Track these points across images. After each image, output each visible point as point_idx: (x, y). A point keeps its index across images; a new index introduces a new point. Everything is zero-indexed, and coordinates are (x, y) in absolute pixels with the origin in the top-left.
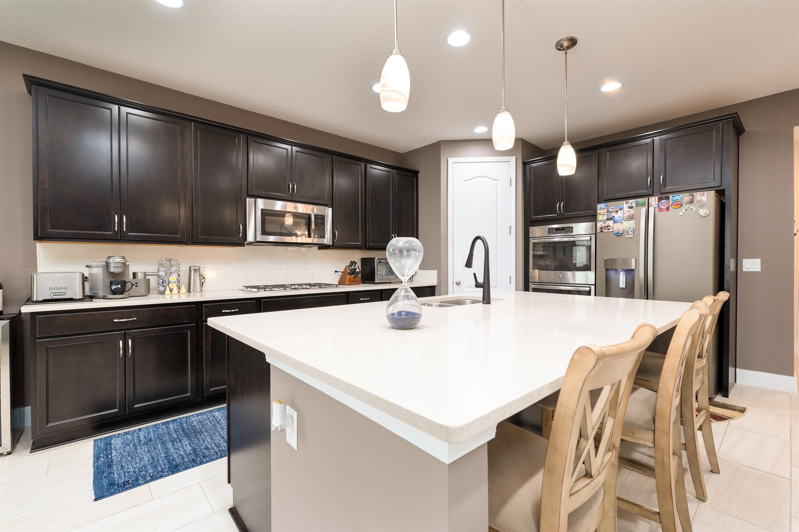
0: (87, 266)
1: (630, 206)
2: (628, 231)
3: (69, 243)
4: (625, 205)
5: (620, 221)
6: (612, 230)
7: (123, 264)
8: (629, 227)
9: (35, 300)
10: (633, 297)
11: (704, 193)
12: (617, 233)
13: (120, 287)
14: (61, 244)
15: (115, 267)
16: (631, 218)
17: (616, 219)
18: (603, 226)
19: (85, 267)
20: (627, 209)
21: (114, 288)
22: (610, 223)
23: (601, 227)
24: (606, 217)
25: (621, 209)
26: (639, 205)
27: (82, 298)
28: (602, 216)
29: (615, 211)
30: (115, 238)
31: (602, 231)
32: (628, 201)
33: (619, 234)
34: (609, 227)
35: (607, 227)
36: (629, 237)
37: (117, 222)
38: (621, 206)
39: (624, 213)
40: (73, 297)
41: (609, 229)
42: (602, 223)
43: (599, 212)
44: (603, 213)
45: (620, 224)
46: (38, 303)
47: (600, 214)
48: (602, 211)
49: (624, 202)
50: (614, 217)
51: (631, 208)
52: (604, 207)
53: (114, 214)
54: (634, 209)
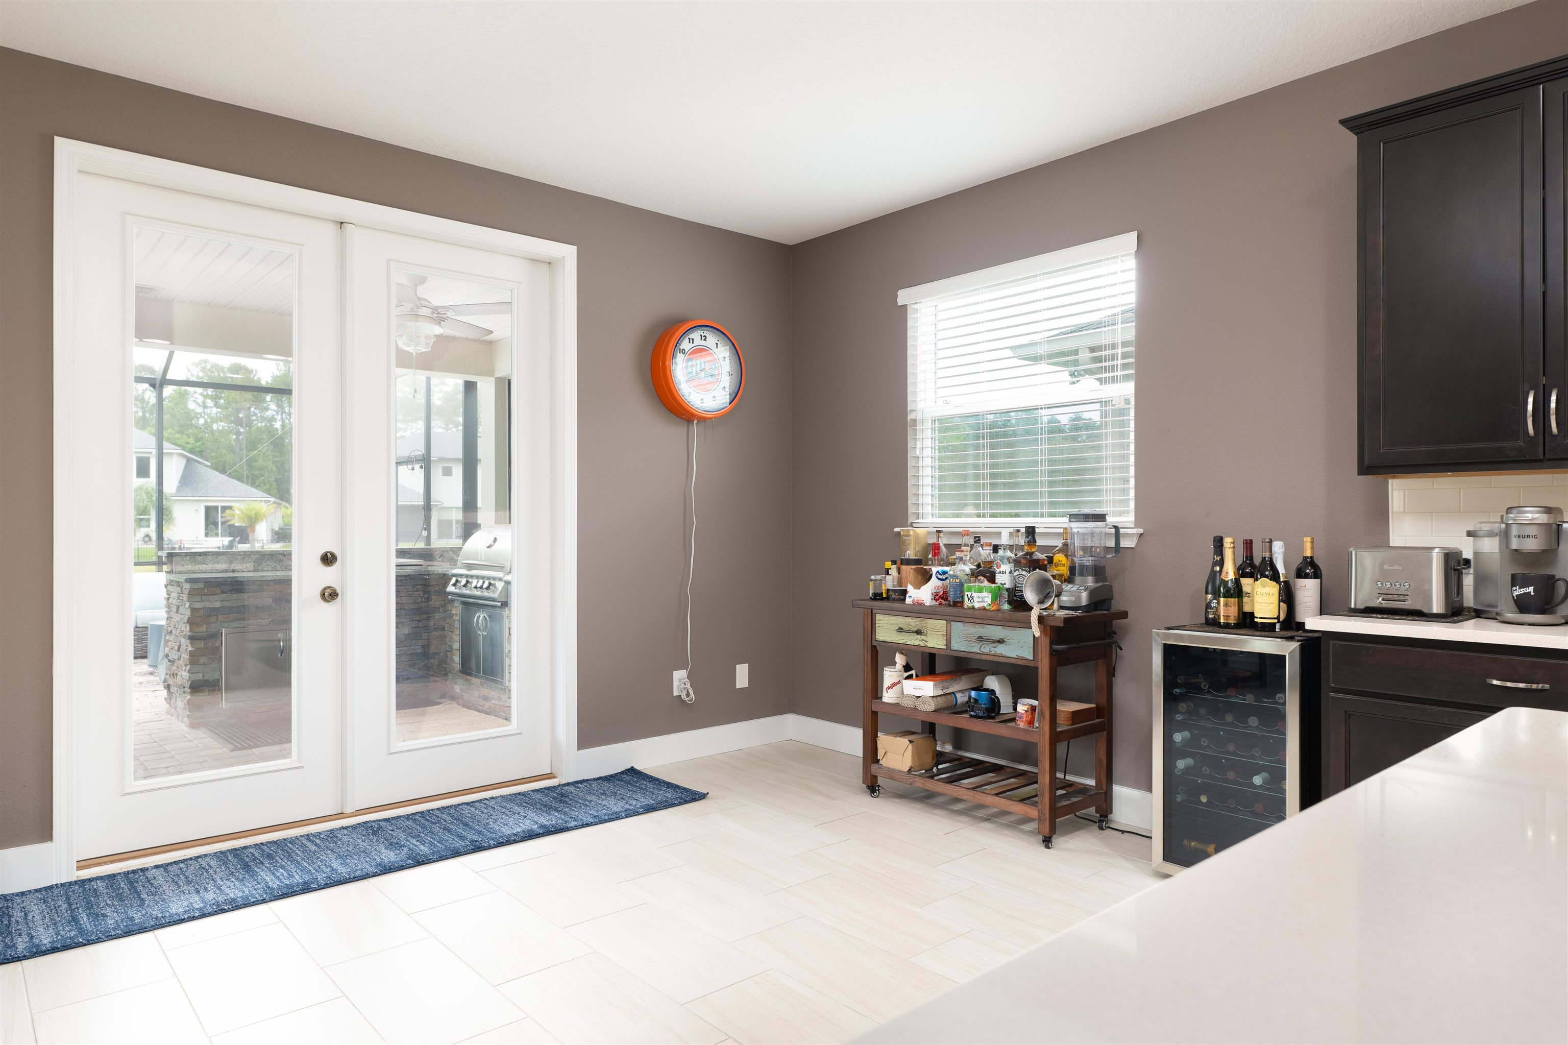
0: (1470, 534)
3: (1450, 476)
7: (1543, 528)
9: (1353, 606)
13: (1532, 594)
14: (1436, 479)
15: (1519, 536)
19: (1465, 535)
21: (1518, 594)
27: (1444, 612)
30: (1528, 457)
37: (1531, 412)
40: (1422, 609)
46: (1357, 613)
53: (1526, 389)
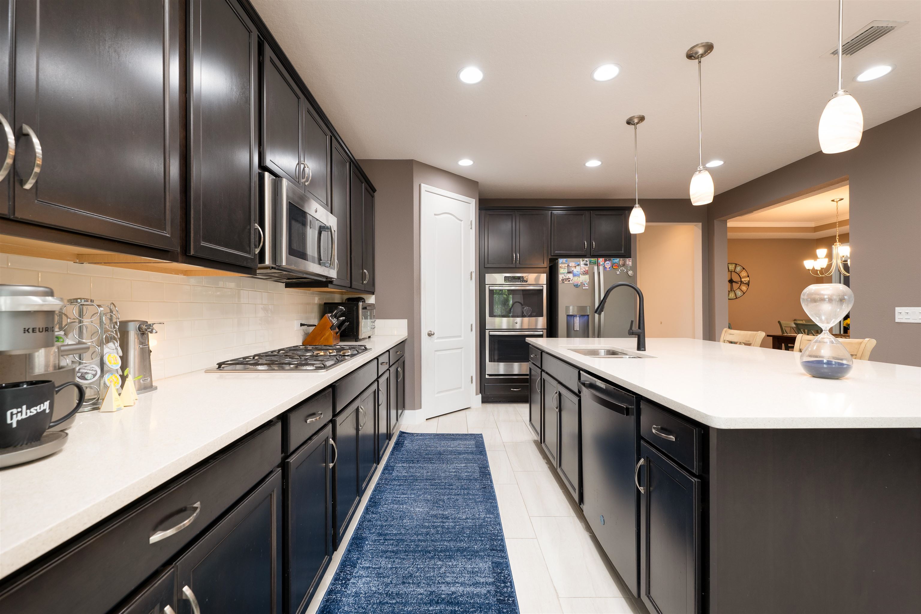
1: (585, 263)
2: (585, 283)
4: (582, 262)
5: (578, 275)
6: (572, 282)
8: (585, 280)
10: (588, 337)
11: (630, 260)
12: (576, 285)
16: (586, 273)
17: (575, 273)
18: (564, 278)
20: (583, 266)
22: (570, 276)
23: (562, 279)
24: (567, 271)
25: (579, 265)
26: (592, 264)
28: (563, 269)
29: (574, 266)
31: (564, 283)
32: (584, 259)
33: (578, 285)
34: (569, 280)
35: (568, 279)
36: (585, 288)
38: (579, 263)
39: (581, 269)
41: (569, 281)
42: (563, 275)
43: (560, 265)
44: (564, 267)
45: (578, 277)
47: (561, 268)
48: (563, 265)
49: (581, 259)
50: (573, 271)
51: (586, 265)
52: (565, 262)
54: (588, 266)
